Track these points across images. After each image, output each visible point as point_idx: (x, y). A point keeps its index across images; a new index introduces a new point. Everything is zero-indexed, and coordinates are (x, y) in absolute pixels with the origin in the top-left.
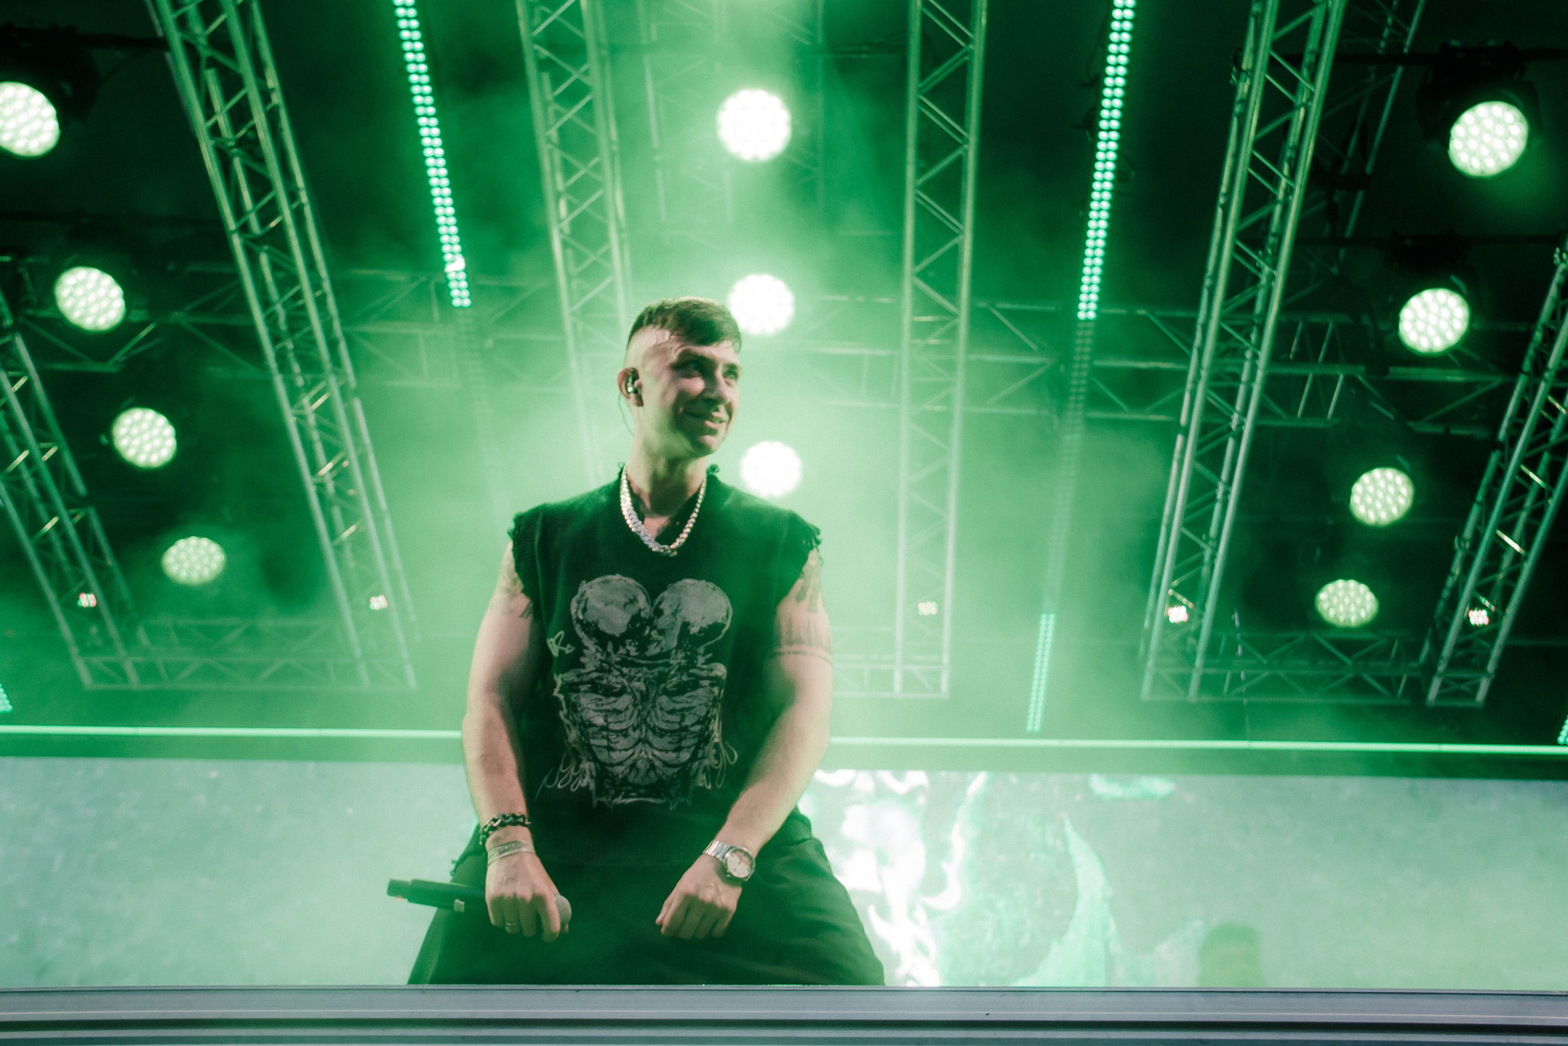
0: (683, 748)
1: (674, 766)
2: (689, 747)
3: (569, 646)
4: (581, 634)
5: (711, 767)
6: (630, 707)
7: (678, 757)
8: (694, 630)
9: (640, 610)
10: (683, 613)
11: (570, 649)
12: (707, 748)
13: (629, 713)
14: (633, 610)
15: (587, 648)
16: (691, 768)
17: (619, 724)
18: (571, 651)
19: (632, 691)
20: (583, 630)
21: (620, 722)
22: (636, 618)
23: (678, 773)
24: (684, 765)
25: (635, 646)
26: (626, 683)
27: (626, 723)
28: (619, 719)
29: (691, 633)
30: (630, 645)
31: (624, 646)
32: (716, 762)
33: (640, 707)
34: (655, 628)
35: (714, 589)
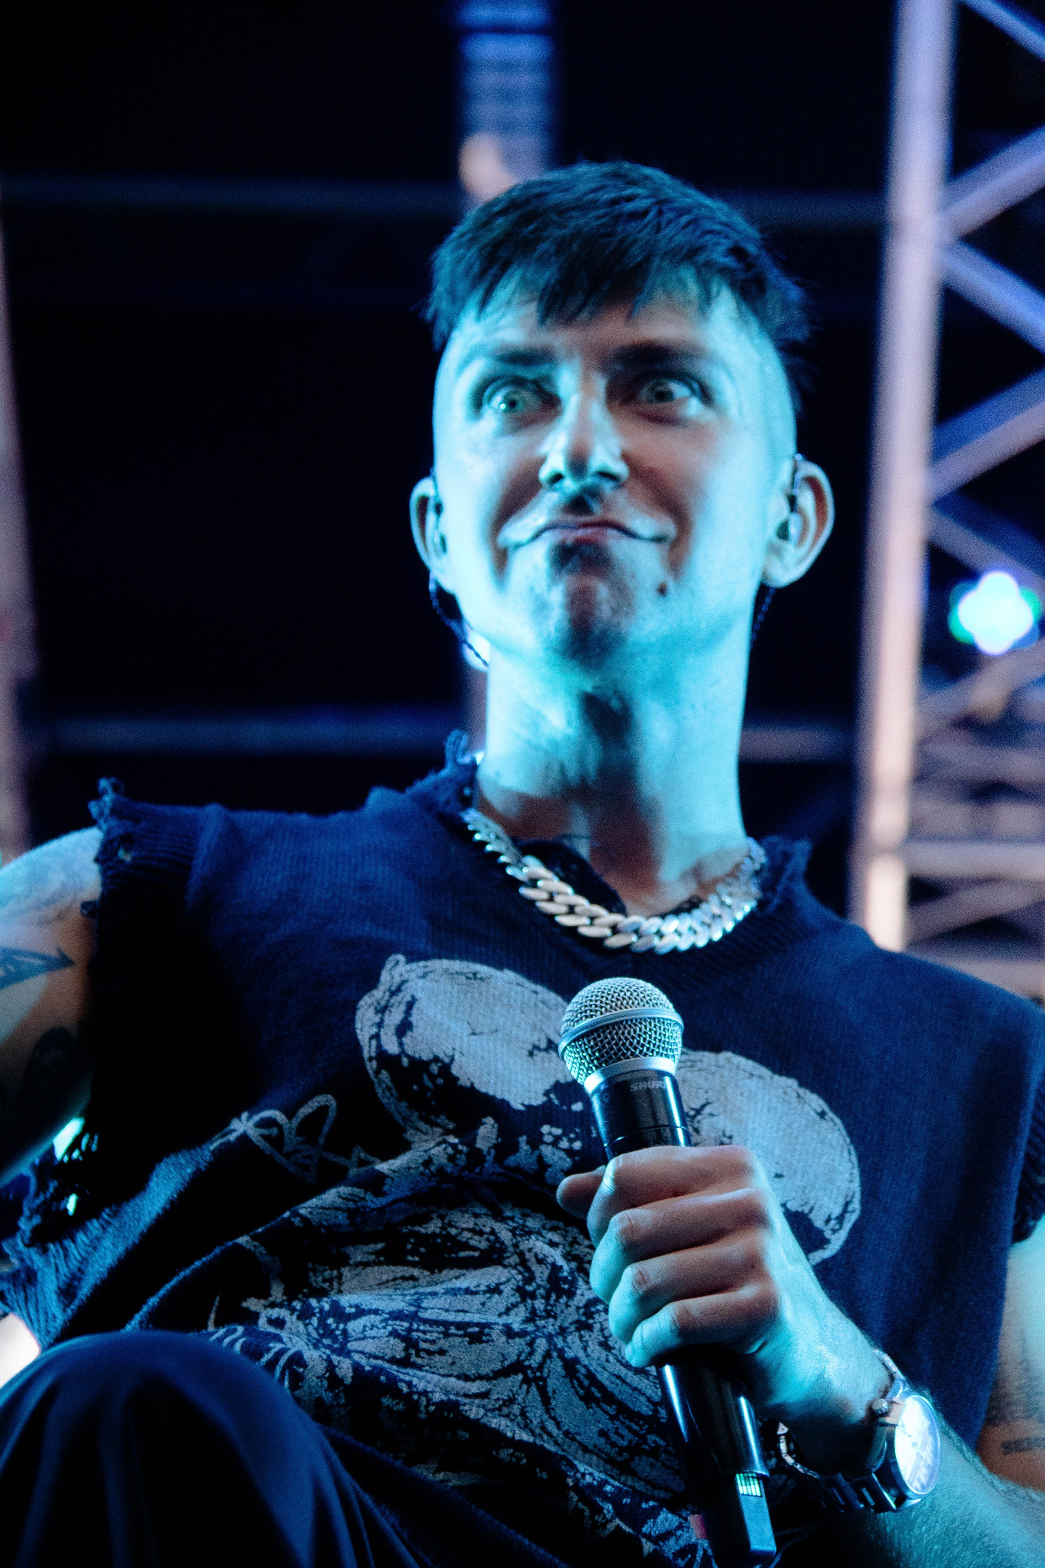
19: (523, 1262)
26: (505, 1236)
30: (555, 1142)
33: (540, 1304)
35: (822, 1115)
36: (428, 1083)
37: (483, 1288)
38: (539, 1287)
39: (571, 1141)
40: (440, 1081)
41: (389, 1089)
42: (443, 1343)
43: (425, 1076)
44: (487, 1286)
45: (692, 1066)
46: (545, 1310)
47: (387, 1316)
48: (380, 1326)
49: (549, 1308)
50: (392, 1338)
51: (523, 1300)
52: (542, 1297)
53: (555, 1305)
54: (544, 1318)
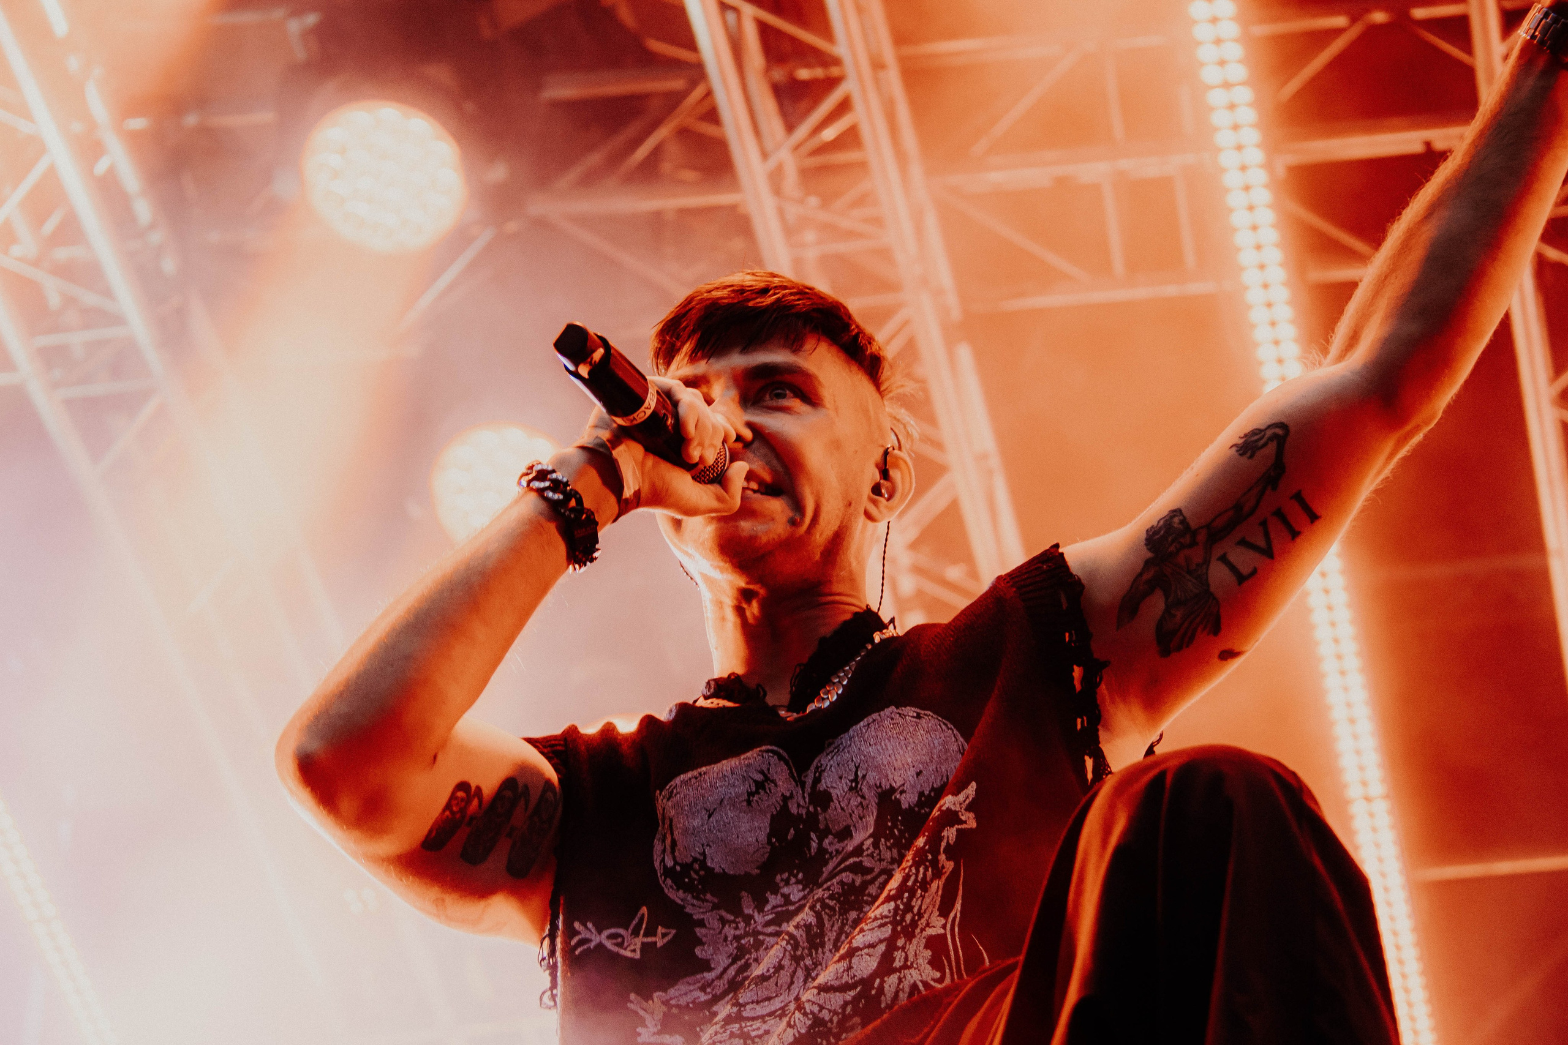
0: (858, 949)
1: (852, 987)
2: (872, 946)
3: (660, 930)
4: (676, 896)
5: (925, 984)
6: (786, 962)
7: (850, 968)
8: (908, 800)
9: (785, 799)
10: (873, 777)
11: (664, 935)
12: (911, 949)
13: (784, 977)
14: (770, 801)
15: (701, 923)
16: (881, 990)
17: (766, 1003)
18: (666, 940)
20: (679, 885)
21: (769, 999)
22: (781, 820)
23: (855, 1000)
24: (866, 983)
25: (798, 882)
27: (781, 998)
28: (766, 993)
29: (905, 806)
30: (787, 883)
31: (775, 890)
32: (938, 975)
33: (808, 962)
34: (826, 832)
35: (919, 716)
36: (695, 876)
37: (772, 971)
38: (803, 949)
39: (796, 876)
40: (702, 873)
41: (671, 887)
42: (765, 1027)
43: (692, 873)
44: (774, 967)
45: (838, 750)
46: (813, 963)
47: (723, 1023)
48: (721, 1031)
49: (815, 960)
50: (733, 1040)
51: (798, 964)
52: (808, 956)
53: (817, 957)
54: (815, 969)
